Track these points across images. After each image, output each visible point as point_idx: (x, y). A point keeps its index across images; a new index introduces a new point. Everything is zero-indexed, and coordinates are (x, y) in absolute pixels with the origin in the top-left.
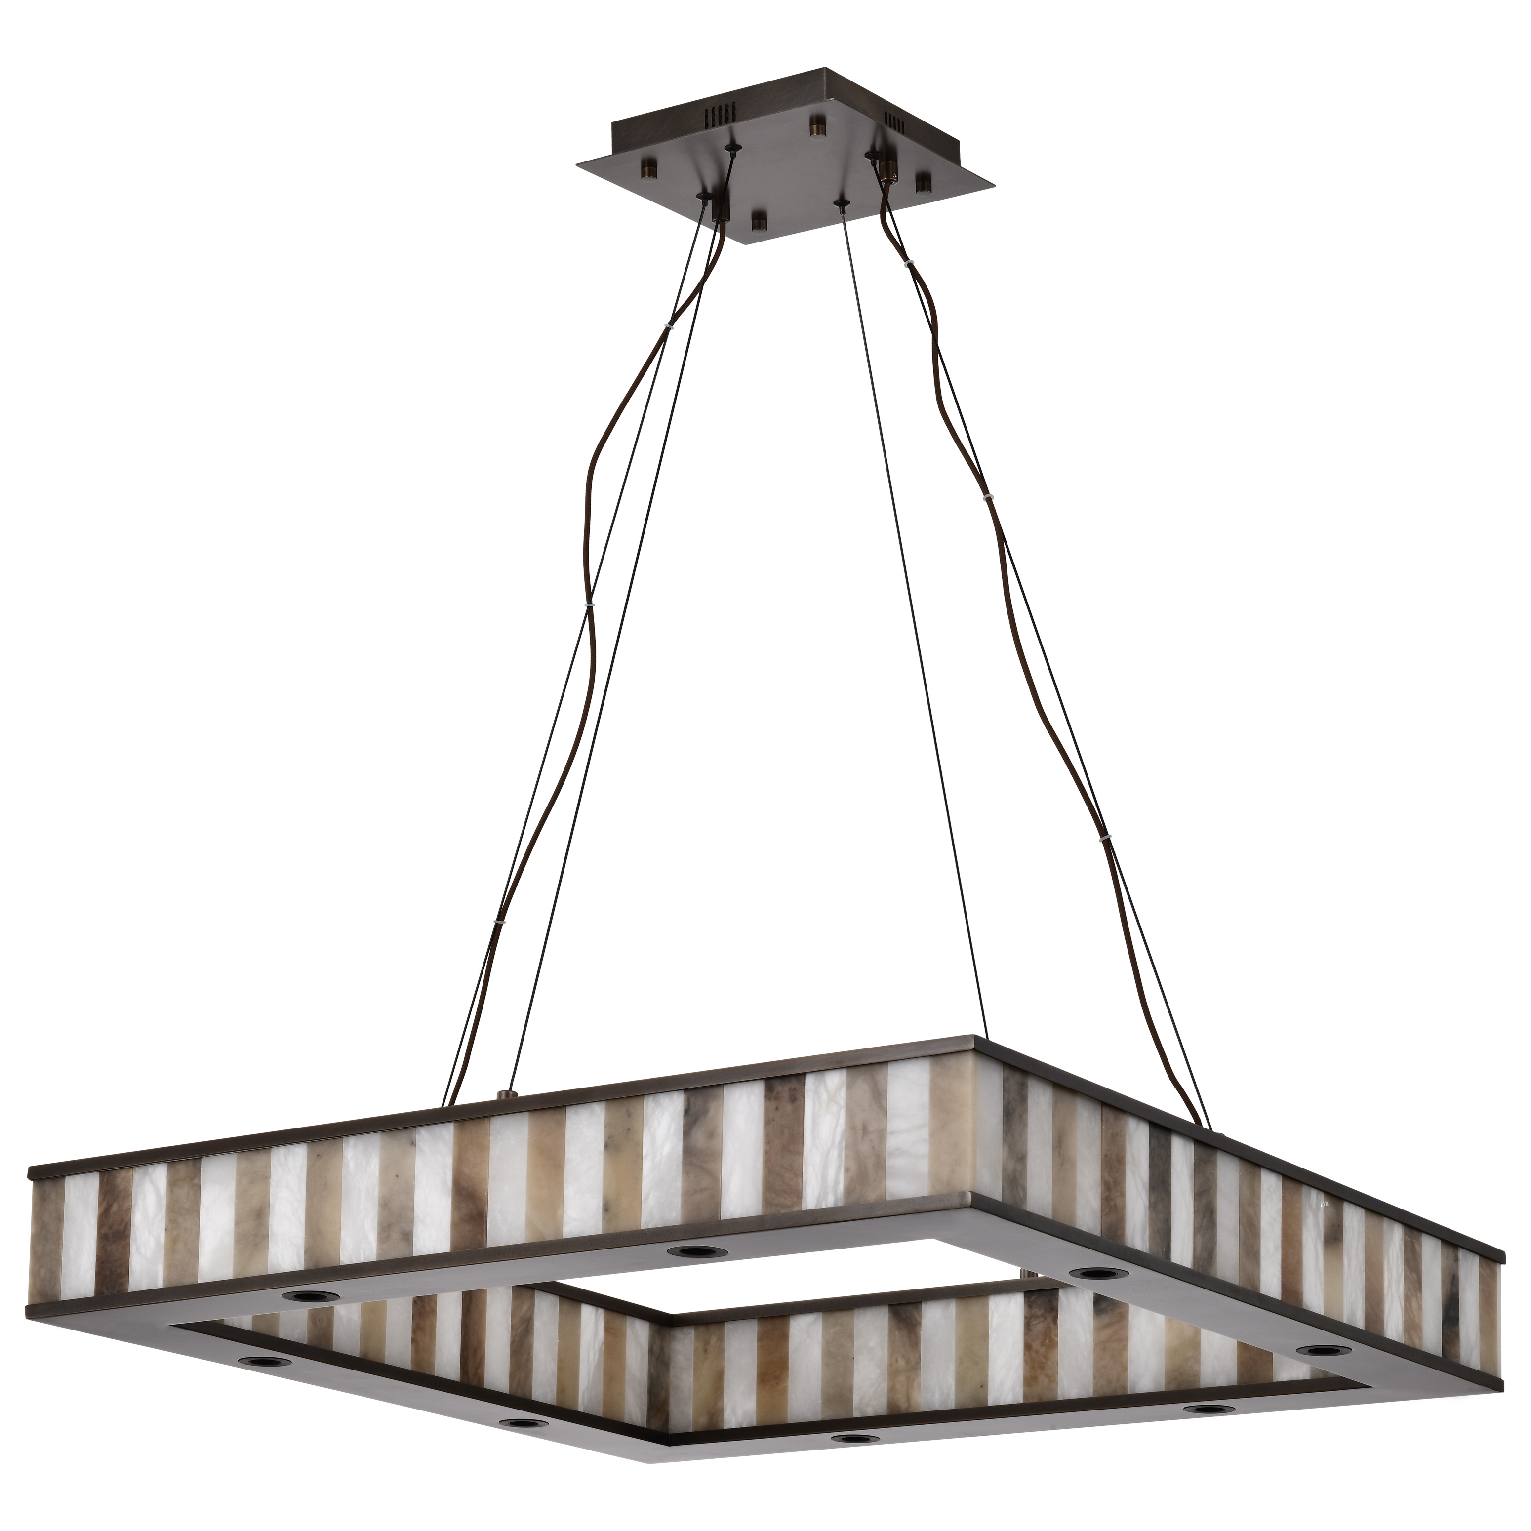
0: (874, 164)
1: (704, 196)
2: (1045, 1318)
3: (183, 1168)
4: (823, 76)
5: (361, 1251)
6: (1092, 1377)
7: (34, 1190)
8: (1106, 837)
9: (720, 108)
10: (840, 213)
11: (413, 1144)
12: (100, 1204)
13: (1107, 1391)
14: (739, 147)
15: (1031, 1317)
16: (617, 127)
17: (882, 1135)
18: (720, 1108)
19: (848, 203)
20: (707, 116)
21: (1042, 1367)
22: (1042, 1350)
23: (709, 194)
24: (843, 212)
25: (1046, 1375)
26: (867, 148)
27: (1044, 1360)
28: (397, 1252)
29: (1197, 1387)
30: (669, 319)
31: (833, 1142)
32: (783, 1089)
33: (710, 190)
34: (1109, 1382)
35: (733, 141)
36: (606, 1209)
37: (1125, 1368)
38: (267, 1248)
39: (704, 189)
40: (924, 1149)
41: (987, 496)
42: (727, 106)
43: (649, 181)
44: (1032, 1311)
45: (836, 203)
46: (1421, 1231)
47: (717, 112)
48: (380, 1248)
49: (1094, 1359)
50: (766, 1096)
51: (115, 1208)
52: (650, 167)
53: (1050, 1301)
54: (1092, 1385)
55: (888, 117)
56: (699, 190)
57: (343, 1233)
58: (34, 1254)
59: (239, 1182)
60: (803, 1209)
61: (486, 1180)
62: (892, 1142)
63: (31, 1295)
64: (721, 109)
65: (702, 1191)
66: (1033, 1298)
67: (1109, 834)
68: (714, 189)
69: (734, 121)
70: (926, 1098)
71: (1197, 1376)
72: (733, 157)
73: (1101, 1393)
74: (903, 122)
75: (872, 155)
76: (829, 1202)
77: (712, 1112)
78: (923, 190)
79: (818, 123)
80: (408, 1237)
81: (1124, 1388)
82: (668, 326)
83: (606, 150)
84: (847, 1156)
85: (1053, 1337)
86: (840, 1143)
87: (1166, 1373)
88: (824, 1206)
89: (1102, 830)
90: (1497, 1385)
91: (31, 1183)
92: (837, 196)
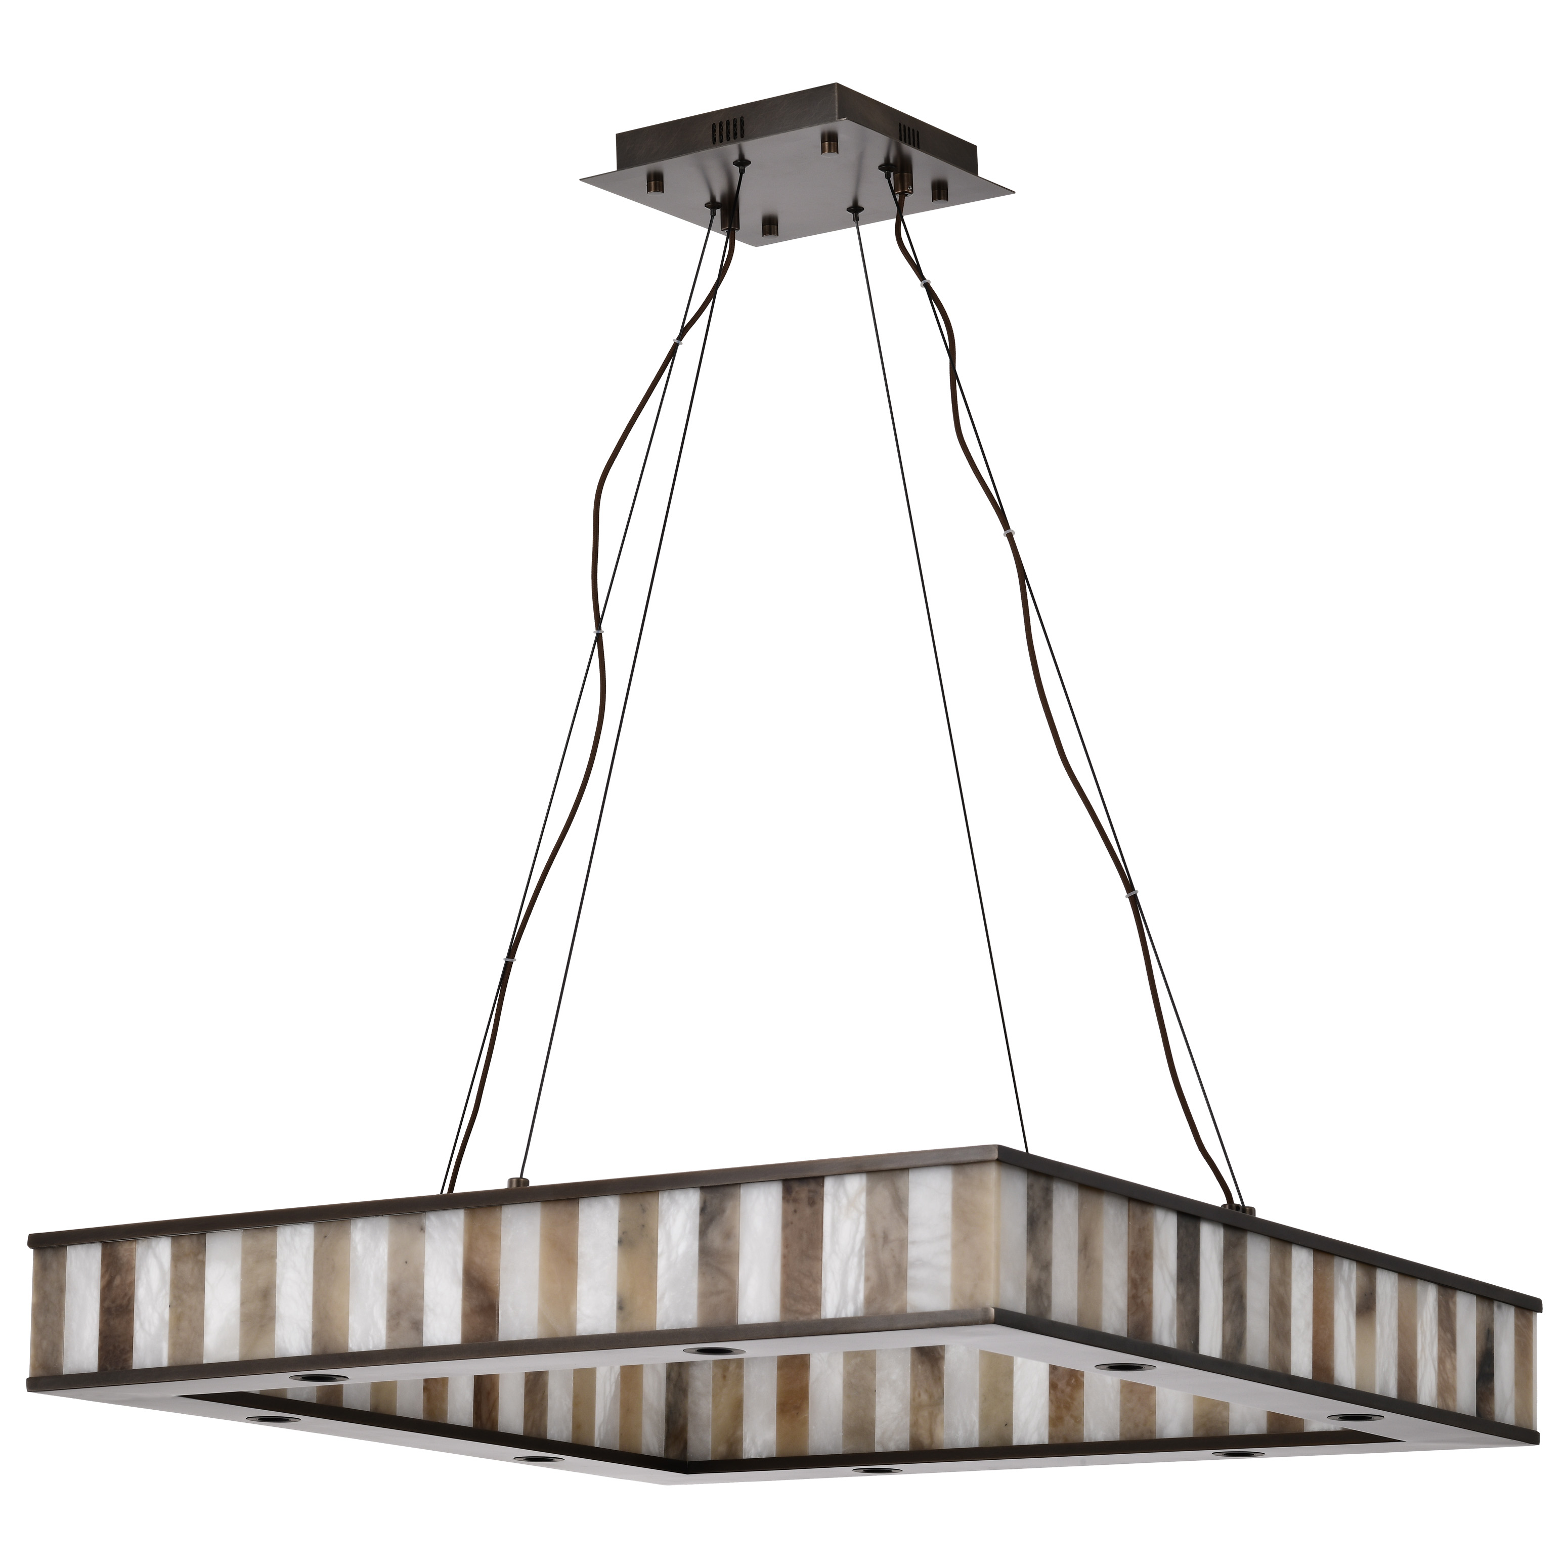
0: (888, 177)
1: (713, 205)
3: (187, 1243)
4: (834, 92)
5: (370, 1338)
6: (1119, 1420)
7: (34, 1259)
8: (1132, 893)
9: (728, 123)
10: (854, 220)
11: (422, 1229)
12: (102, 1276)
13: (1135, 1435)
14: (749, 163)
16: (622, 139)
17: (903, 1244)
18: (736, 1208)
19: (862, 209)
20: (714, 131)
21: (1068, 1407)
22: (1068, 1390)
23: (718, 203)
24: (856, 219)
25: (1072, 1416)
26: (881, 161)
27: (1069, 1400)
28: (406, 1342)
29: (1225, 1434)
30: (677, 333)
31: (853, 1249)
32: (802, 1192)
33: (718, 199)
34: (1137, 1426)
35: (742, 156)
36: (621, 1307)
37: (1153, 1412)
38: (273, 1330)
39: (713, 198)
40: (946, 1261)
41: (1008, 531)
42: (735, 120)
43: (654, 195)
45: (849, 210)
46: (1455, 1289)
47: (724, 127)
48: (389, 1336)
49: (1121, 1401)
50: (784, 1198)
51: (117, 1281)
52: (656, 182)
54: (1119, 1428)
55: (902, 129)
56: (707, 199)
57: (351, 1319)
58: (36, 1324)
59: (244, 1260)
60: (823, 1317)
61: (497, 1271)
62: (913, 1252)
63: (33, 1367)
65: (719, 1293)
67: (1136, 890)
68: (723, 198)
69: (742, 136)
70: (948, 1208)
71: (1226, 1423)
72: (742, 172)
73: (1128, 1437)
74: (918, 132)
75: (886, 167)
76: (849, 1311)
77: (728, 1212)
78: (939, 199)
79: (830, 141)
80: (417, 1326)
81: (1151, 1432)
82: (677, 341)
83: (611, 165)
84: (867, 1265)
85: (1079, 1377)
86: (860, 1250)
87: (1195, 1418)
88: (843, 1316)
89: (1129, 886)
90: (1531, 1437)
91: (32, 1250)
92: (850, 204)
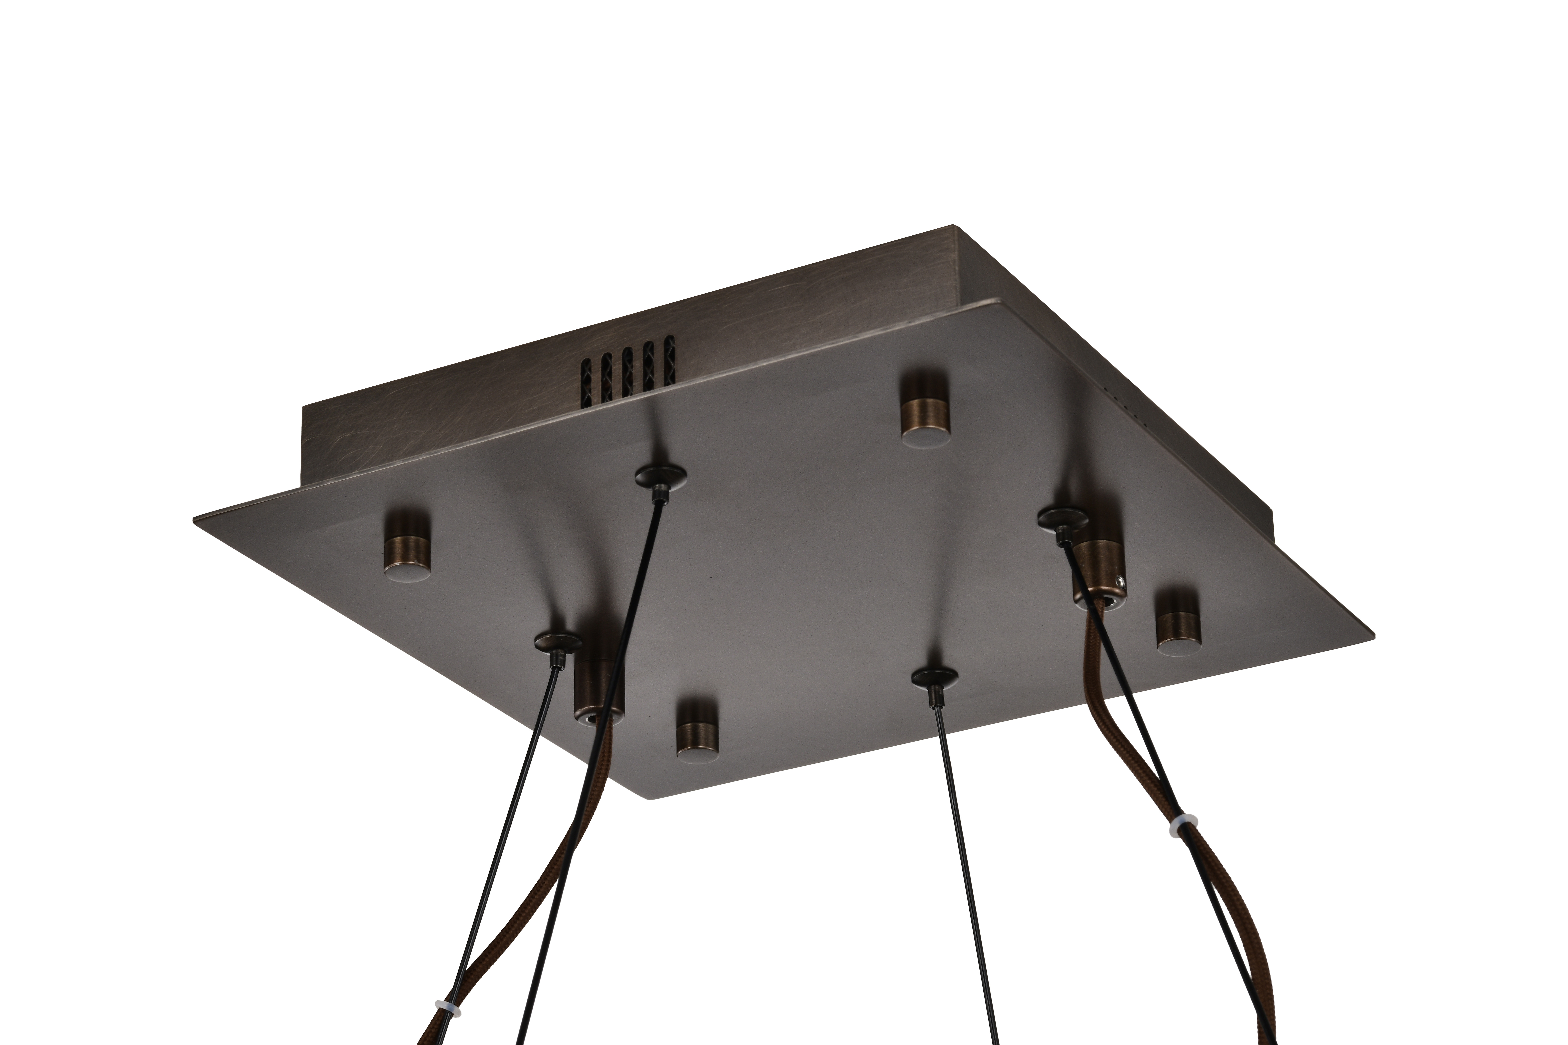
0: (1063, 541)
1: (556, 641)
4: (947, 250)
9: (628, 355)
10: (931, 704)
14: (679, 473)
16: (319, 420)
19: (951, 675)
20: (586, 381)
23: (569, 633)
24: (938, 701)
26: (1046, 498)
33: (570, 625)
35: (660, 455)
39: (557, 622)
42: (649, 347)
45: (920, 677)
47: (617, 367)
52: (409, 533)
56: (543, 623)
64: (631, 361)
69: (670, 378)
72: (660, 505)
75: (1059, 515)
79: (928, 394)
82: (445, 1006)
92: (919, 660)
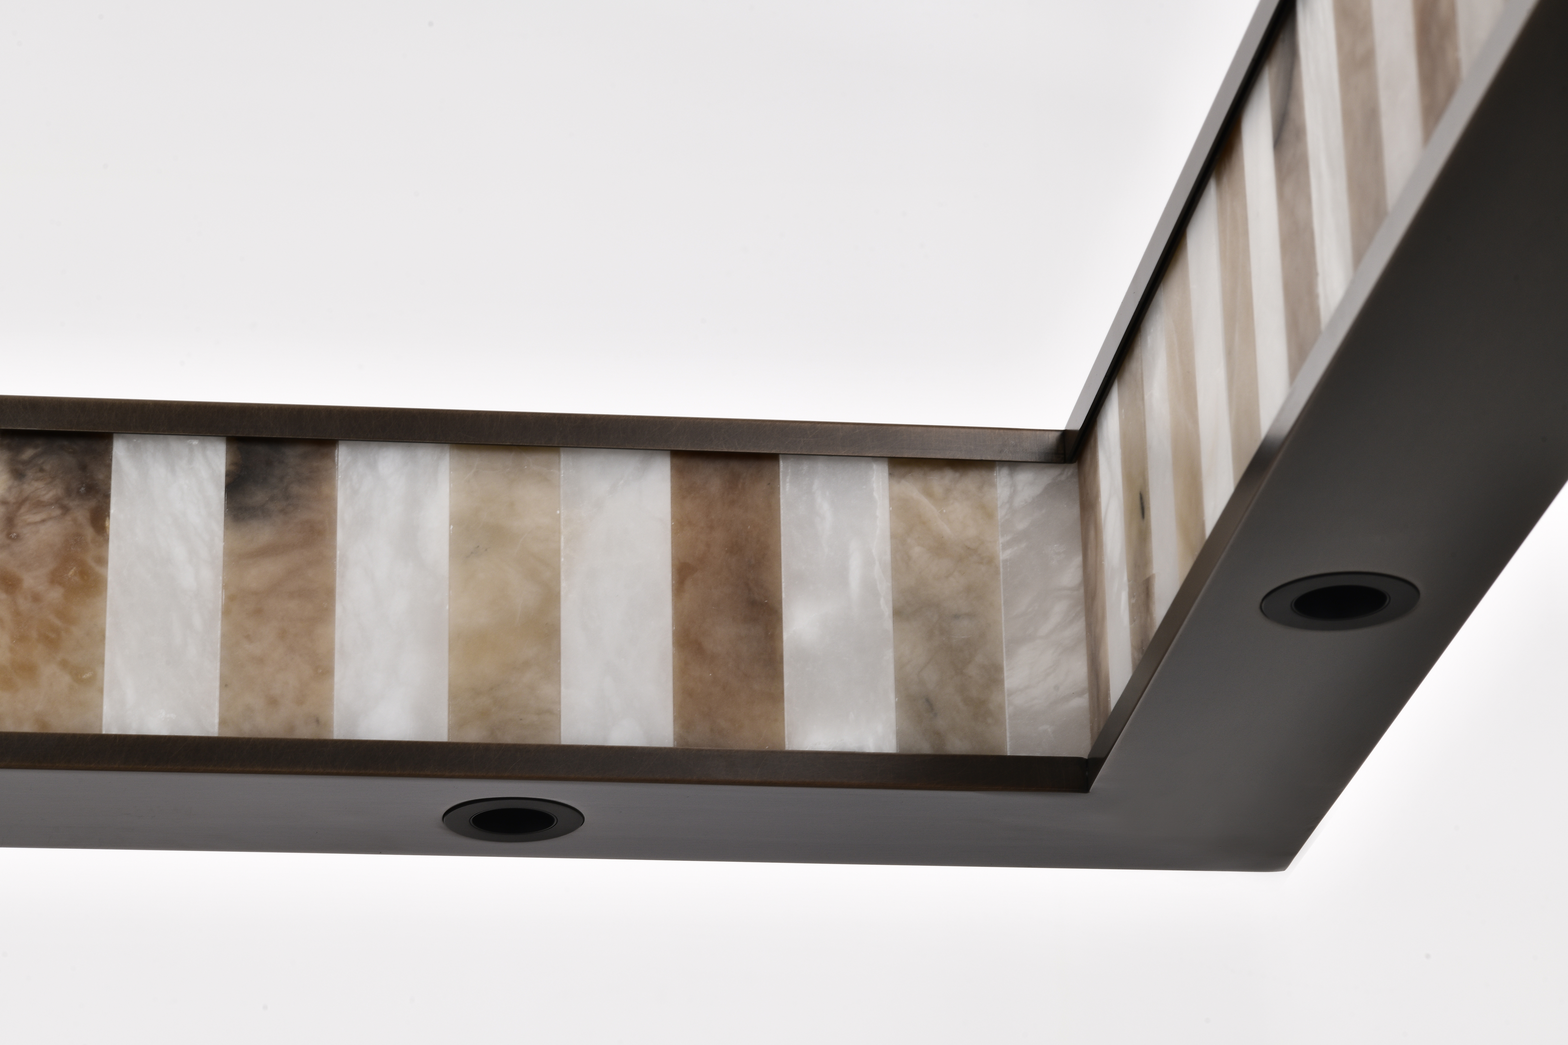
2: (66, 510)
6: (217, 684)
15: (20, 503)
22: (55, 595)
25: (65, 664)
27: (58, 622)
29: (548, 739)
34: (273, 702)
37: (323, 670)
44: (25, 486)
49: (223, 635)
53: (83, 468)
54: (217, 704)
66: (28, 453)
71: (551, 712)
73: (245, 730)
81: (318, 721)
85: (92, 564)
87: (453, 696)
